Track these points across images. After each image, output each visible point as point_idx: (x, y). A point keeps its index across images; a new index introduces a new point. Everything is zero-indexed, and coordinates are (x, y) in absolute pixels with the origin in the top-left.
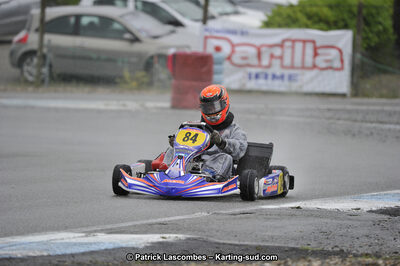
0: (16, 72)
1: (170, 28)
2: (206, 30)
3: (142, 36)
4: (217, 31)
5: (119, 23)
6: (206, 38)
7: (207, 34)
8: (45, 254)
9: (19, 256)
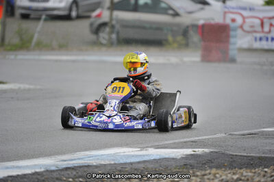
0: (93, 37)
1: (200, 6)
2: (226, 7)
3: (180, 11)
4: (233, 8)
5: (165, 3)
6: (225, 13)
7: (226, 10)
8: (113, 162)
9: (95, 164)
